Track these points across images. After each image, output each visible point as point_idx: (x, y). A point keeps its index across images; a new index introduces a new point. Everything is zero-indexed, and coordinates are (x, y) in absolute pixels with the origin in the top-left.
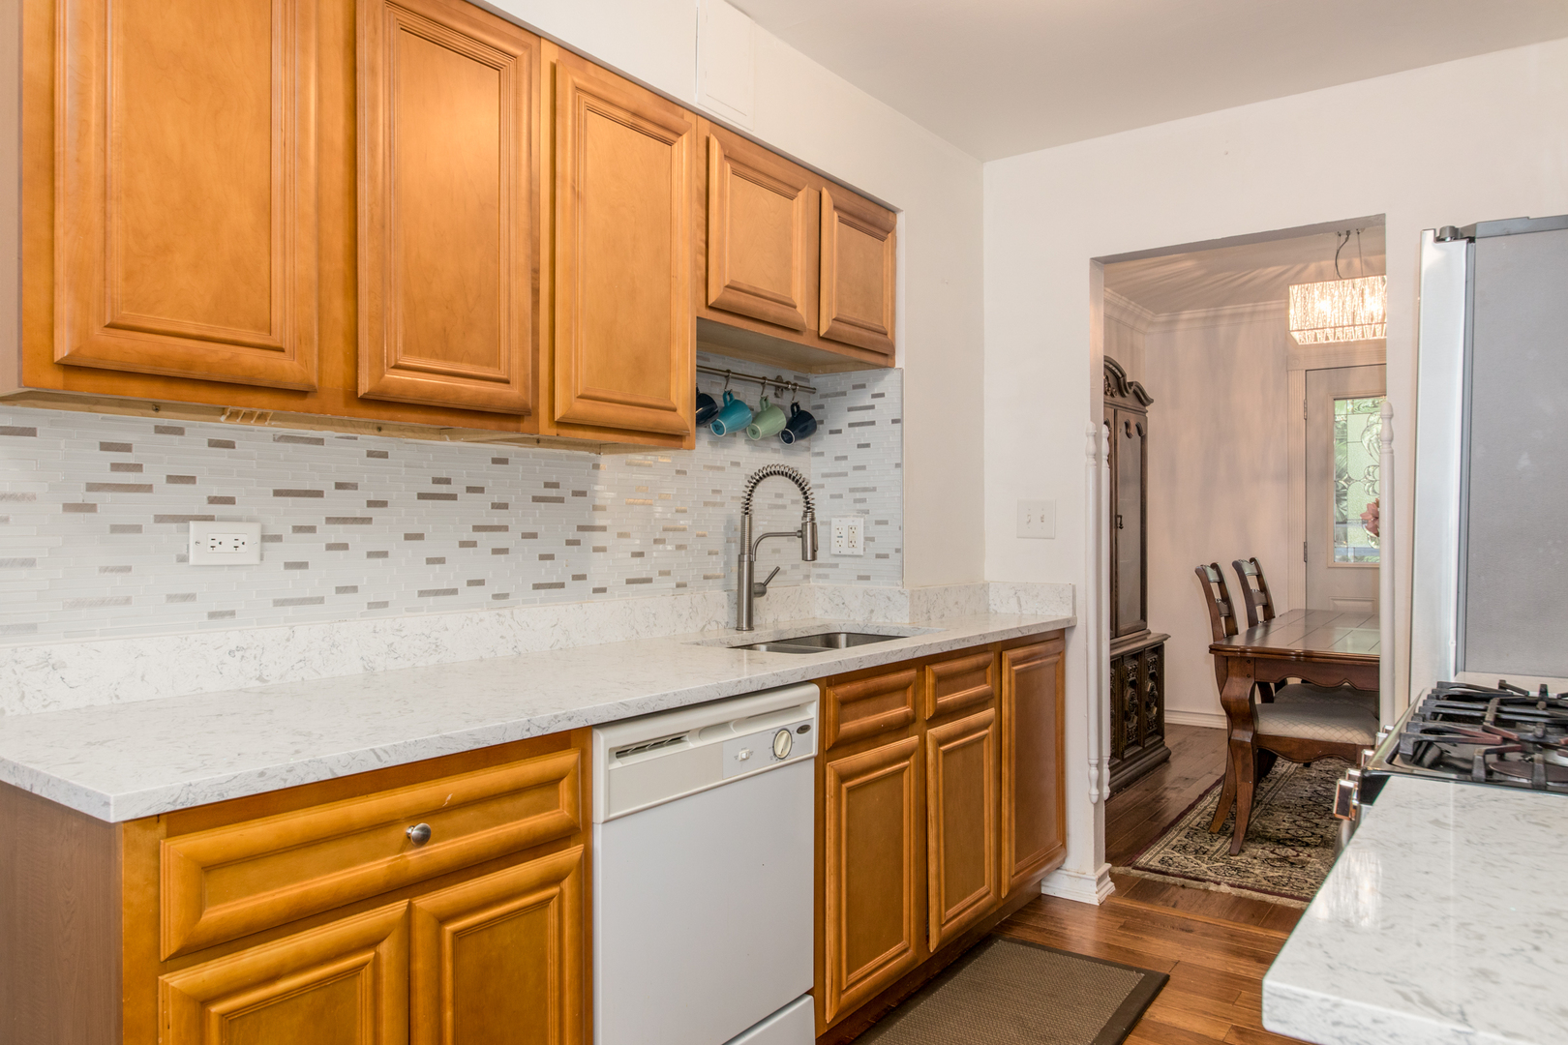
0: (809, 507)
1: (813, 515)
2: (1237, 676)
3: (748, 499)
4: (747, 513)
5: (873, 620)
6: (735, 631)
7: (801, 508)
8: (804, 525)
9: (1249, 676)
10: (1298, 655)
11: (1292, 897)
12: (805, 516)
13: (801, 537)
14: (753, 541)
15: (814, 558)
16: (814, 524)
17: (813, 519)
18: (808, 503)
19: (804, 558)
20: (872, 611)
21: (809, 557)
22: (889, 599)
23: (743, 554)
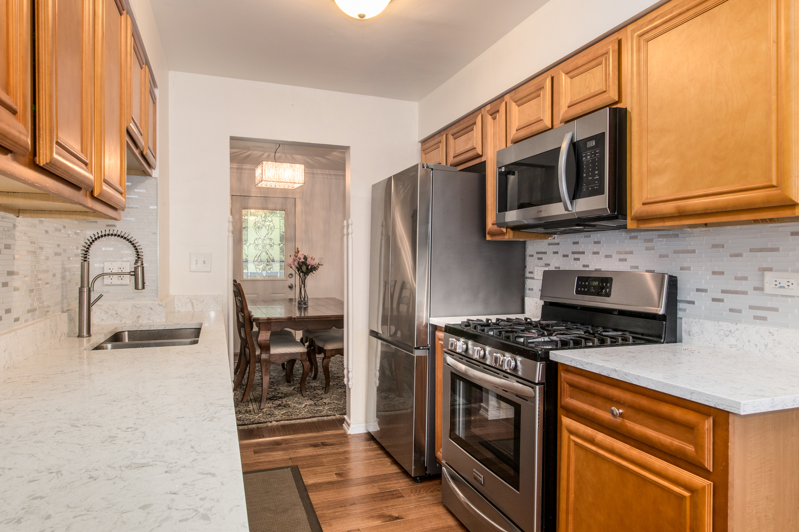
0: (139, 257)
1: (142, 261)
2: (264, 330)
3: (86, 251)
4: (86, 261)
5: (140, 322)
6: (77, 338)
7: (133, 258)
8: (136, 268)
9: (269, 330)
10: (295, 318)
11: (295, 419)
12: (136, 262)
13: (134, 275)
14: (91, 280)
15: (143, 288)
16: (143, 268)
17: (142, 264)
18: (138, 255)
19: (136, 288)
20: (139, 317)
21: (140, 286)
22: (151, 309)
23: (82, 287)
